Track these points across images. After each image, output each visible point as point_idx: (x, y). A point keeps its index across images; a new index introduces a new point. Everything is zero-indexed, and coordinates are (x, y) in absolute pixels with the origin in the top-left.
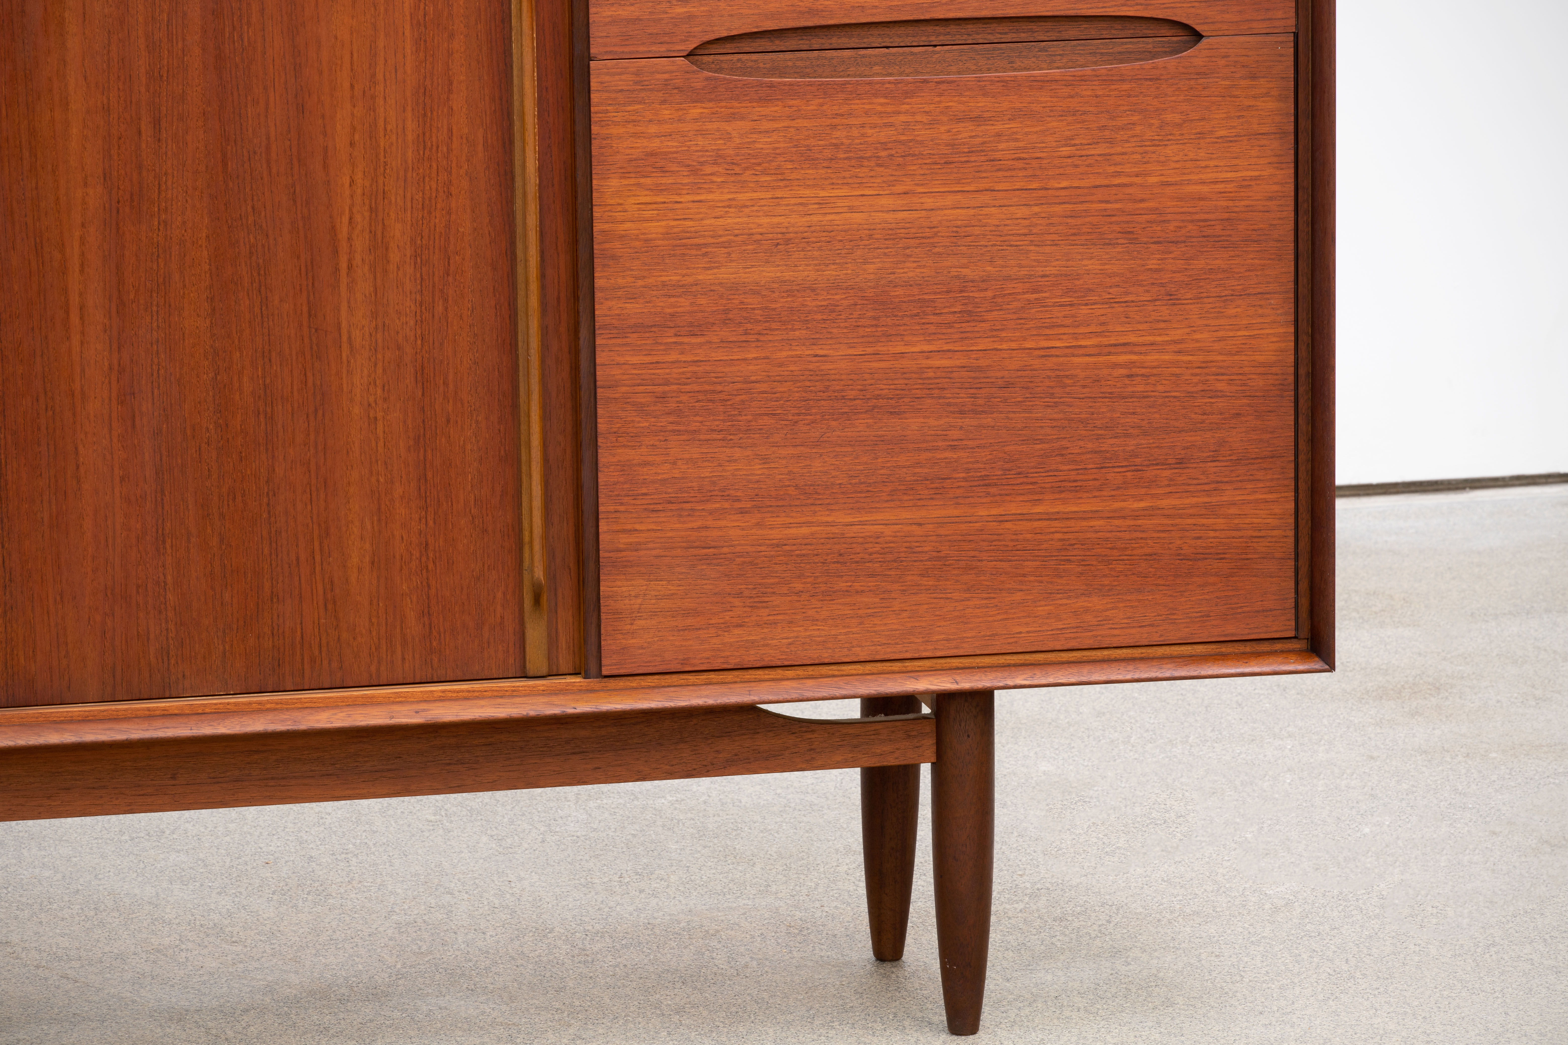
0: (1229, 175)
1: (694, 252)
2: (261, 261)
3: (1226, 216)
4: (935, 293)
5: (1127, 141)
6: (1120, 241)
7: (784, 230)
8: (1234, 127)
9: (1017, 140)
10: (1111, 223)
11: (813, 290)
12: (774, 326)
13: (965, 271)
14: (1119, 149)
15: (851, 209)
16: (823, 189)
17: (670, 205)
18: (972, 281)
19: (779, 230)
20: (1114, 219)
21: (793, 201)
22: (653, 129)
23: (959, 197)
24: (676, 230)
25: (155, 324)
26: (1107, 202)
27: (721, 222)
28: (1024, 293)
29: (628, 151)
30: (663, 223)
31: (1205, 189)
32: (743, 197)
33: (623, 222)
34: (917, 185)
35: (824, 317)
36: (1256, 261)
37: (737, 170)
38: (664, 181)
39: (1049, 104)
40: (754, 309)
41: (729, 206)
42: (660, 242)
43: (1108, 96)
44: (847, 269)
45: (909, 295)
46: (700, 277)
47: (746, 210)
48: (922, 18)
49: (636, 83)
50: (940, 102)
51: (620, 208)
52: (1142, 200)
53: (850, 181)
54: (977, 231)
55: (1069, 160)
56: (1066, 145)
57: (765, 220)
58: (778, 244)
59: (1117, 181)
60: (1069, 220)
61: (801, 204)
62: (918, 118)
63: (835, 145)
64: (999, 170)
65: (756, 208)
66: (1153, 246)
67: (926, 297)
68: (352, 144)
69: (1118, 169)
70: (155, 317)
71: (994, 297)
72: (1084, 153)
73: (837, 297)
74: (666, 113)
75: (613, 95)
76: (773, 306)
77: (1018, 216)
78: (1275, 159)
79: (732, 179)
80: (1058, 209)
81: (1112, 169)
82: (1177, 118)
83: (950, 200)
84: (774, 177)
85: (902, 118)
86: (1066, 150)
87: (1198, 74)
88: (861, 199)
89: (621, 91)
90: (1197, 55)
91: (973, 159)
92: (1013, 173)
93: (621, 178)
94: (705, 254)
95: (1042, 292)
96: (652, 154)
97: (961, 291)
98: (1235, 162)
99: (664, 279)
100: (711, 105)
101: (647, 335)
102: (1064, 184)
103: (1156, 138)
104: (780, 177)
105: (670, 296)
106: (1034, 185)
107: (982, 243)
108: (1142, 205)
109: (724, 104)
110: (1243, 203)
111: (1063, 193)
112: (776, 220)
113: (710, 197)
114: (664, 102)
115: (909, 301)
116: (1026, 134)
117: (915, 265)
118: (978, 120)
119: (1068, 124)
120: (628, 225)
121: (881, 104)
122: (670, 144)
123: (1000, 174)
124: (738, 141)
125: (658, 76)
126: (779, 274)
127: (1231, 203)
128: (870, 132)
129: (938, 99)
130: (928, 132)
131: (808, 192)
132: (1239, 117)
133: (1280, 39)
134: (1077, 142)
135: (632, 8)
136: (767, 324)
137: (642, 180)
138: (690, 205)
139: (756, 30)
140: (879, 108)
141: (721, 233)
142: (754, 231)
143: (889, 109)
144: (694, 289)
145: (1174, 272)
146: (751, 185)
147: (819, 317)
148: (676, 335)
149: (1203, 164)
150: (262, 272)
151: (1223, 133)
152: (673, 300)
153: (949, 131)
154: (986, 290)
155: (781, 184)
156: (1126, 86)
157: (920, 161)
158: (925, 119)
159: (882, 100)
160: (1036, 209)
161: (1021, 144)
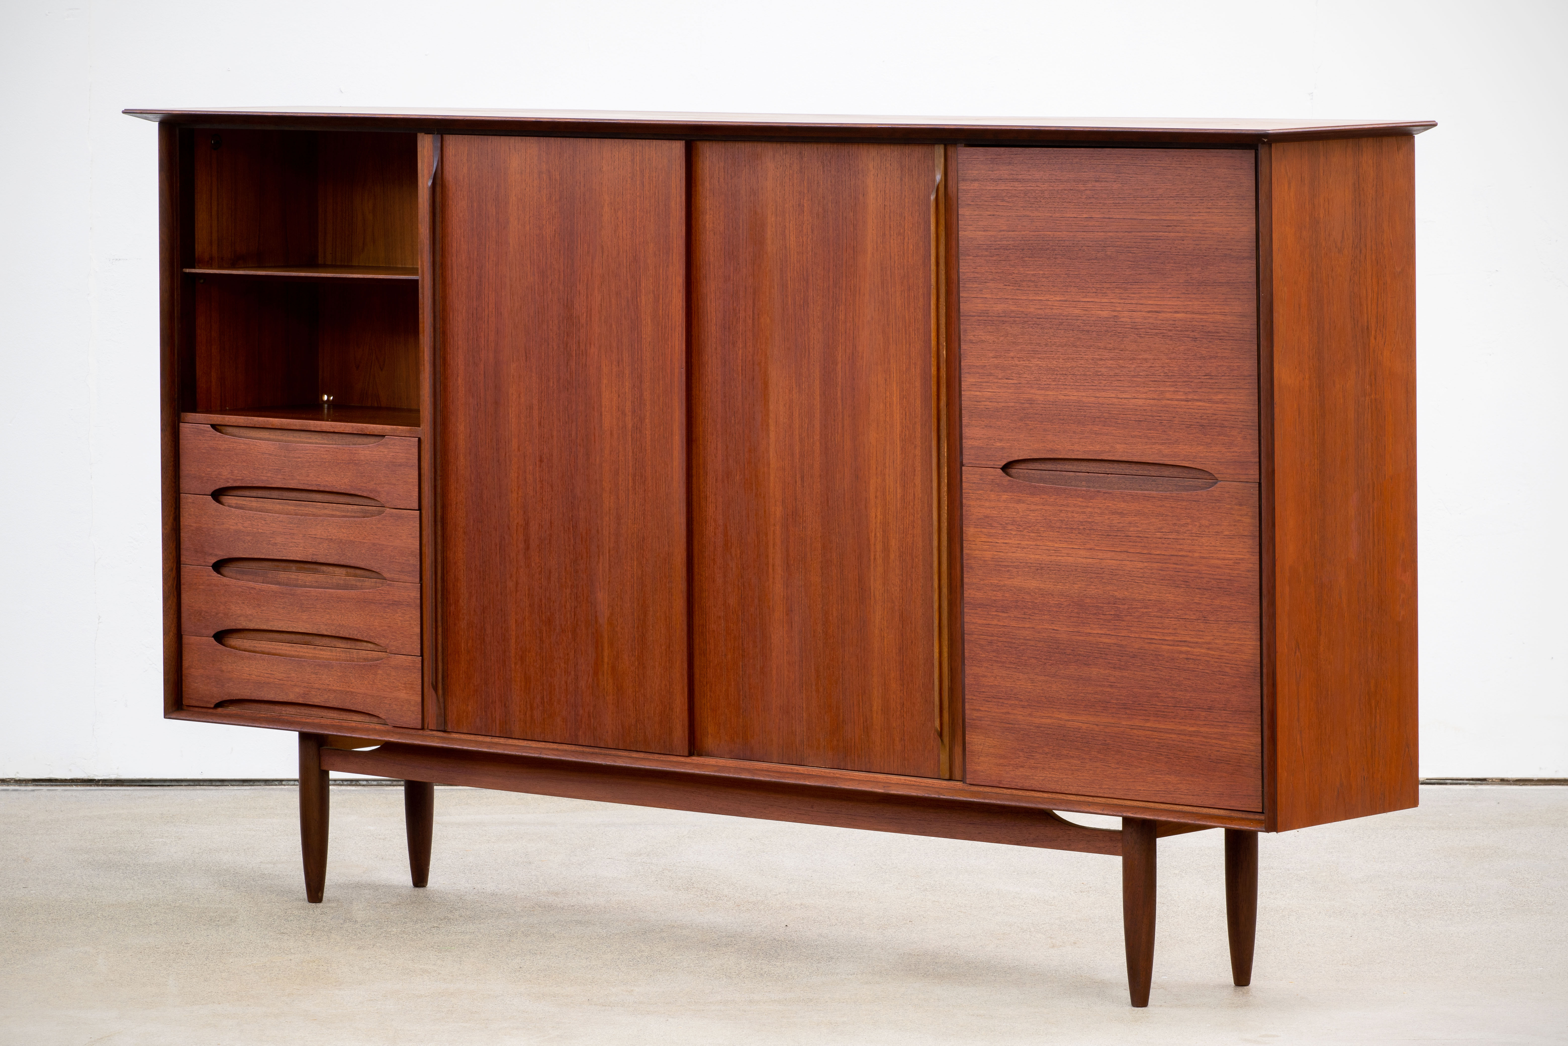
0: (1230, 556)
1: (1003, 569)
2: (841, 552)
3: (1229, 578)
4: (1103, 603)
5: (1185, 533)
6: (1182, 586)
7: (1040, 562)
8: (1231, 531)
9: (1138, 527)
10: (1179, 576)
11: (1052, 595)
12: (1036, 612)
13: (1116, 593)
14: (1182, 537)
15: (1068, 555)
16: (1056, 543)
17: (994, 544)
18: (1119, 599)
19: (1038, 562)
20: (1180, 574)
21: (1044, 548)
22: (987, 504)
23: (1113, 554)
24: (996, 557)
25: (801, 578)
26: (1177, 564)
27: (1014, 555)
28: (1141, 608)
29: (977, 514)
30: (991, 553)
31: (1219, 562)
32: (1024, 543)
33: (975, 550)
34: (1095, 545)
35: (1057, 610)
36: (1243, 604)
37: (1021, 529)
38: (992, 531)
39: (1151, 509)
40: (1028, 602)
41: (1018, 547)
42: (990, 562)
43: (1177, 508)
44: (1066, 586)
45: (1092, 603)
46: (1006, 582)
47: (1025, 550)
48: (1098, 458)
49: (981, 480)
50: (1105, 503)
51: (974, 543)
52: (1192, 565)
53: (1067, 540)
54: (1121, 573)
55: (1160, 540)
56: (1159, 532)
57: (1032, 556)
58: (1038, 570)
59: (1181, 553)
60: (1160, 572)
61: (1047, 550)
62: (1096, 510)
63: (1061, 520)
64: (1130, 542)
65: (1029, 549)
66: (1197, 590)
67: (1099, 605)
69: (1181, 547)
70: (801, 574)
71: (1128, 609)
72: (1166, 537)
73: (1062, 600)
74: (993, 496)
75: (971, 485)
76: (1036, 601)
77: (1138, 567)
78: (1250, 550)
79: (1019, 533)
80: (1155, 565)
81: (1178, 547)
82: (1207, 523)
83: (1109, 555)
84: (1036, 534)
85: (1089, 510)
86: (1159, 535)
87: (1216, 500)
88: (1072, 550)
89: (975, 483)
90: (1216, 490)
91: (1119, 534)
92: (1136, 544)
93: (974, 527)
94: (1008, 571)
95: (1148, 608)
96: (987, 517)
97: (1114, 604)
98: (1233, 549)
99: (992, 581)
100: (1010, 494)
101: (985, 609)
102: (1158, 552)
103: (1198, 532)
104: (1039, 534)
105: (994, 591)
106: (1145, 552)
107: (1123, 579)
108: (1192, 568)
109: (1016, 494)
110: (1236, 572)
111: (1158, 557)
112: (1037, 557)
113: (1010, 541)
114: (991, 491)
115: (1092, 606)
116: (1142, 524)
117: (1095, 587)
118: (1122, 514)
119: (1160, 521)
120: (977, 552)
121: (1080, 502)
122: (994, 512)
123: (1131, 544)
124: (1021, 514)
125: (990, 477)
126: (1038, 585)
127: (1231, 571)
128: (1076, 515)
129: (1104, 501)
130: (1100, 518)
131: (1050, 544)
132: (1234, 525)
133: (1252, 485)
134: (1163, 530)
135: (980, 442)
136: (1033, 610)
137: (983, 530)
138: (1002, 545)
139: (1029, 458)
140: (1080, 503)
141: (1014, 560)
142: (1028, 561)
143: (1084, 504)
144: (1004, 588)
145: (1206, 606)
146: (1027, 537)
147: (1054, 609)
148: (996, 611)
149: (1219, 549)
150: (841, 557)
151: (1227, 533)
152: (995, 593)
153: (1109, 519)
154: (1125, 604)
155: (1039, 538)
156: (1184, 503)
157: (1097, 533)
158: (1098, 511)
159: (1081, 500)
160: (1146, 564)
161: (1139, 529)
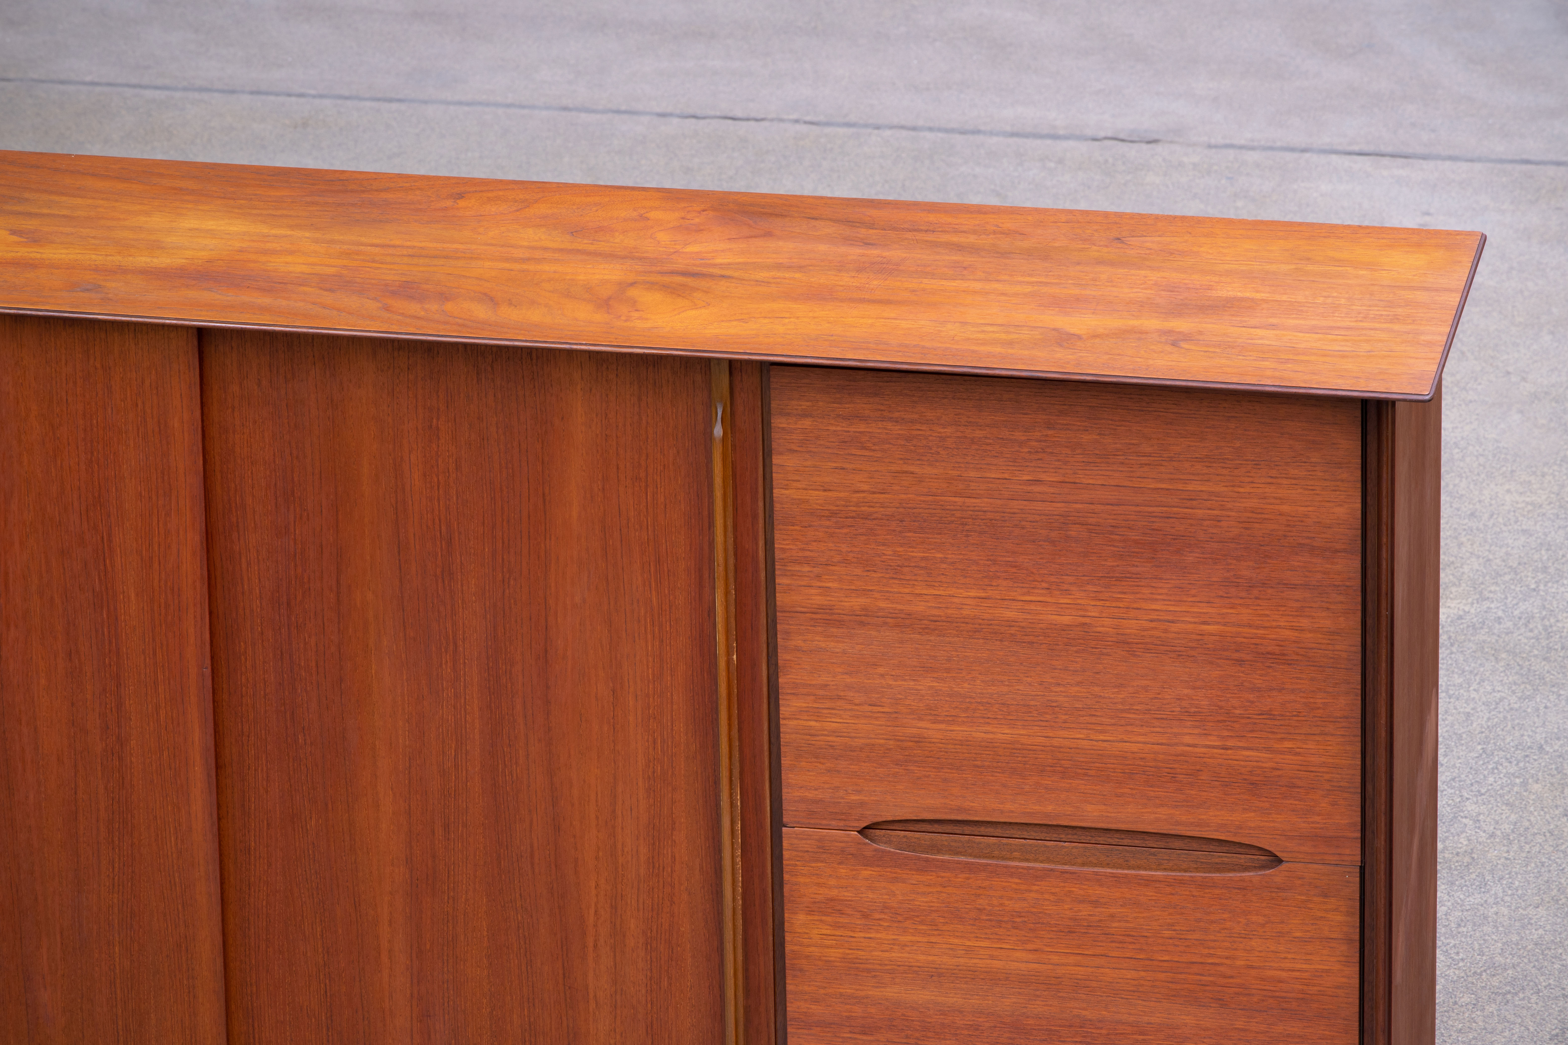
0: (1304, 966)
1: (865, 974)
2: (526, 934)
3: (1301, 996)
4: (1060, 1026)
5: (1219, 932)
6: (1212, 1005)
7: (938, 966)
8: (1308, 931)
9: (1127, 922)
10: (1205, 991)
11: (961, 1012)
12: (930, 1034)
13: (1084, 1013)
14: (1212, 937)
15: (992, 957)
16: (969, 940)
17: (846, 939)
18: (1090, 1020)
19: (933, 966)
20: (1207, 988)
21: (944, 946)
22: (832, 882)
23: (1079, 958)
24: (850, 956)
25: (446, 969)
26: (1202, 975)
27: (887, 954)
28: (1133, 1034)
29: (812, 896)
30: (841, 951)
31: (1284, 974)
32: (904, 939)
33: (809, 946)
34: (1046, 945)
35: (970, 1033)
36: (1327, 1033)
37: (900, 918)
38: (841, 920)
39: (1154, 898)
40: (913, 1021)
41: (893, 944)
42: (838, 964)
43: (1203, 897)
44: (988, 1000)
45: (1038, 1025)
46: (870, 993)
47: (907, 949)
48: (1050, 823)
49: (819, 847)
50: (1064, 887)
51: (806, 936)
52: (1232, 977)
53: (991, 937)
54: (1094, 984)
55: (1171, 941)
56: (1168, 930)
57: (922, 957)
58: (932, 976)
59: (1210, 961)
60: (1170, 985)
61: (952, 949)
62: (1047, 896)
63: (979, 909)
64: (1112, 942)
65: (915, 948)
66: (1240, 1012)
67: (1053, 1028)
68: (597, 858)
69: (1212, 951)
70: (446, 964)
71: (1108, 1034)
72: (1182, 937)
73: (980, 1020)
74: (843, 871)
75: (800, 854)
76: (929, 1020)
77: (1129, 977)
78: (1343, 959)
79: (896, 925)
80: (1162, 976)
81: (1206, 951)
82: (1261, 920)
83: (1072, 959)
84: (930, 927)
85: (1033, 895)
86: (1167, 933)
87: (1278, 889)
88: (999, 950)
89: (807, 851)
90: (1277, 875)
91: (1091, 931)
92: (1125, 945)
93: (807, 914)
94: (875, 976)
95: (1147, 1035)
96: (832, 900)
97: (1081, 1027)
98: (1309, 957)
99: (841, 990)
100: (878, 869)
101: (828, 1029)
102: (1166, 958)
103: (1243, 932)
104: (934, 928)
105: (846, 1004)
106: (1141, 957)
107: (1098, 994)
108: (1231, 980)
109: (889, 869)
110: (1315, 988)
111: (1165, 964)
112: (931, 958)
113: (879, 935)
114: (840, 863)
115: (1039, 1030)
116: (1136, 918)
117: (1044, 1003)
118: (1096, 903)
119: (1170, 914)
120: (812, 949)
121: (1017, 884)
122: (846, 894)
123: (1114, 945)
124: (901, 898)
125: (837, 844)
126: (933, 998)
127: (1305, 988)
128: (1007, 902)
129: (1062, 884)
130: (1054, 908)
131: (956, 941)
132: (1312, 924)
133: (1348, 870)
134: (1177, 928)
135: (816, 792)
136: (924, 1033)
137: (824, 918)
138: (862, 940)
139: (915, 818)
140: (1014, 886)
141: (886, 962)
142: (913, 964)
143: (1023, 887)
144: (865, 1001)
145: (1258, 1033)
146: (911, 931)
147: (966, 1032)
148: (851, 1032)
149: (1283, 956)
150: (527, 942)
151: (1298, 934)
152: (848, 1007)
153: (1071, 909)
154: (1101, 1028)
155: (935, 933)
156: (1217, 891)
157: (1048, 929)
158: (1052, 898)
159: (1017, 881)
160: (1143, 974)
161: (1131, 925)
